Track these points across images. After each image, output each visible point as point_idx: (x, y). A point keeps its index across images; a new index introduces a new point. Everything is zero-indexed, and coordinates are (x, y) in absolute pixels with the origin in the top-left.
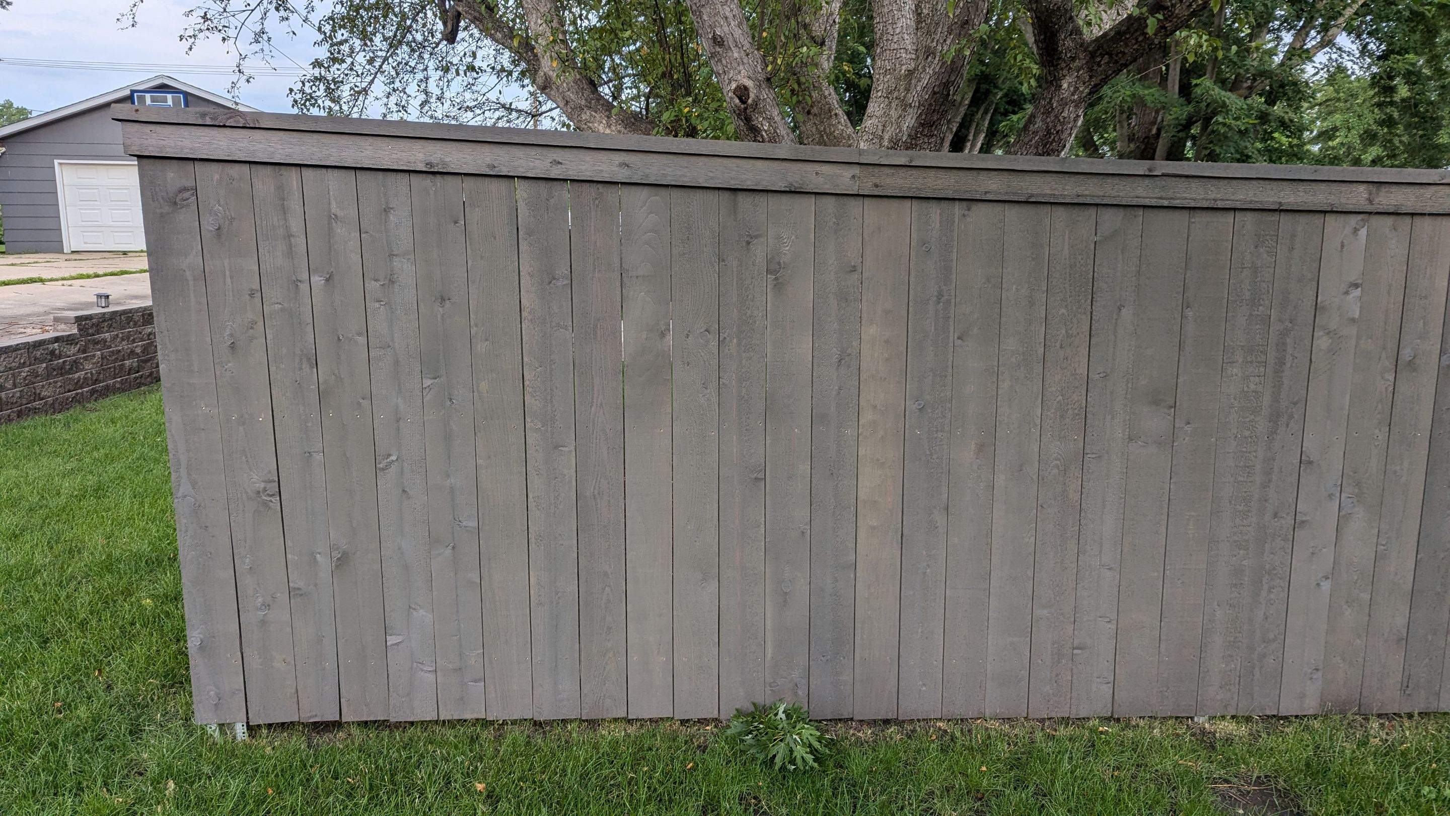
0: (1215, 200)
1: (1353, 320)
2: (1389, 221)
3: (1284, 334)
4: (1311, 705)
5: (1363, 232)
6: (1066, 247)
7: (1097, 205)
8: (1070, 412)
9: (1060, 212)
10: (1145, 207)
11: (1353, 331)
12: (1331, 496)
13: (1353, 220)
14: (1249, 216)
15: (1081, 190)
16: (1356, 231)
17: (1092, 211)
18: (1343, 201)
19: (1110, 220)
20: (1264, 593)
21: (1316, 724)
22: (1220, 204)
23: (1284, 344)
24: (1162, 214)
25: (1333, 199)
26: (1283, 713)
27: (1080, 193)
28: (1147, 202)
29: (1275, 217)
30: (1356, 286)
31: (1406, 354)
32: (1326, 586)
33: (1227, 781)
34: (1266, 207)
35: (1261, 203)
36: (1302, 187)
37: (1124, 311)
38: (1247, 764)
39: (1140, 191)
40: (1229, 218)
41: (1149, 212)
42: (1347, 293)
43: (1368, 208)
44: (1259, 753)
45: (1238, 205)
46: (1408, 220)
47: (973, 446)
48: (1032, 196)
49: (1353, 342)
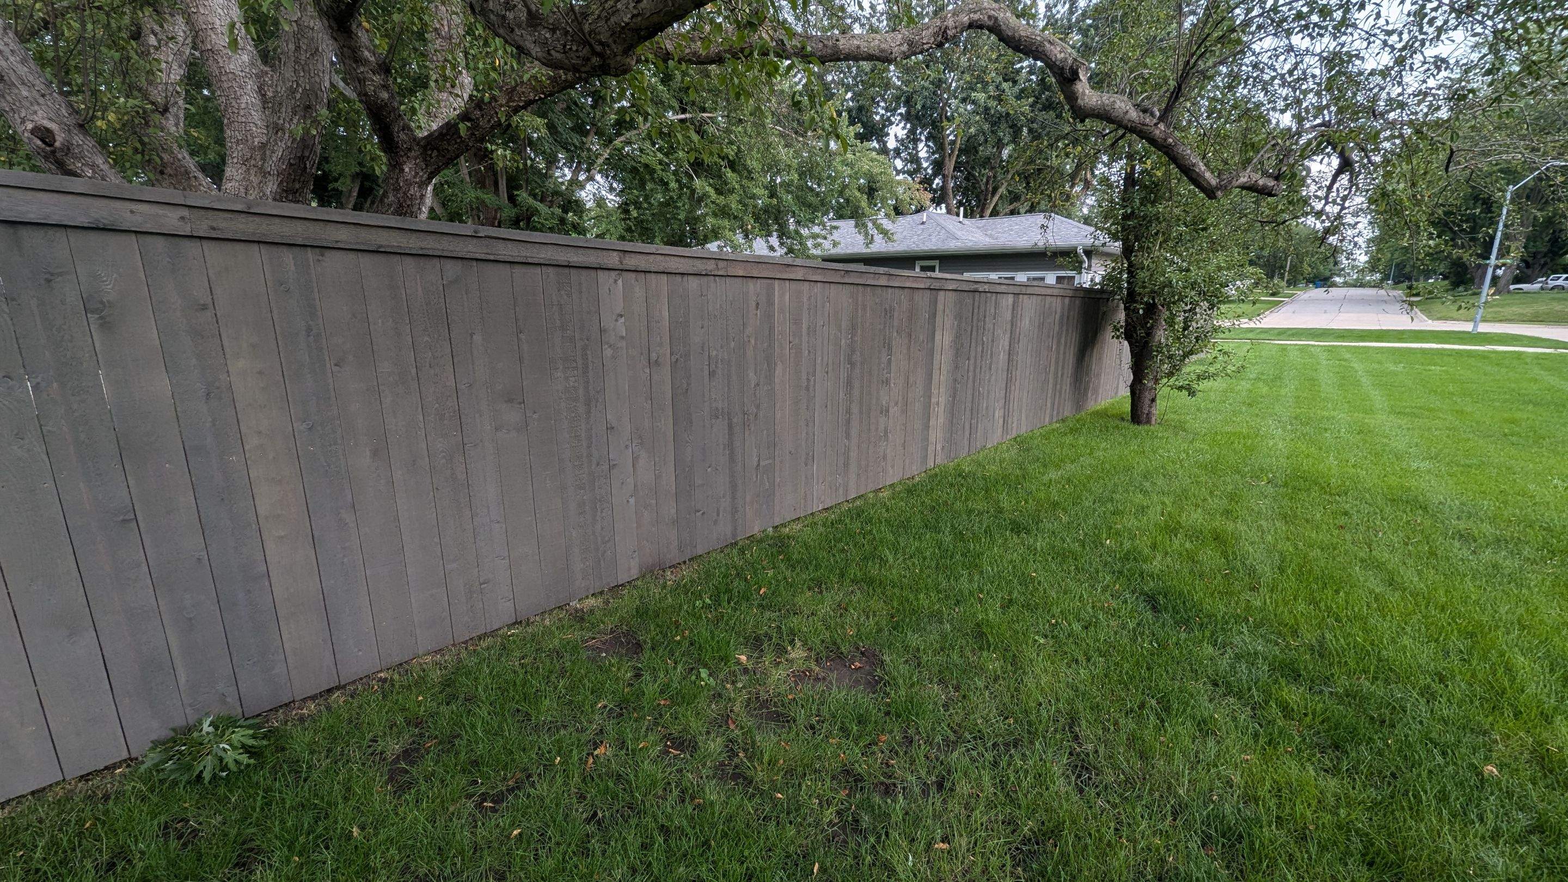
0: (526, 257)
1: (622, 337)
2: (633, 275)
3: (585, 348)
4: (635, 573)
5: (620, 282)
6: (420, 289)
7: (439, 257)
8: (447, 415)
9: (408, 260)
10: (477, 260)
11: (624, 344)
12: (627, 447)
13: (613, 274)
14: (551, 270)
15: (424, 244)
16: (616, 281)
17: (436, 261)
18: (606, 261)
19: (452, 269)
20: (599, 513)
21: (639, 583)
22: (530, 260)
23: (586, 354)
24: (491, 265)
25: (600, 260)
26: (620, 583)
27: (423, 246)
28: (478, 256)
29: (566, 270)
30: (621, 316)
31: (654, 356)
32: (632, 500)
33: (594, 638)
34: (559, 263)
35: (557, 260)
36: (581, 251)
37: (474, 337)
38: (603, 623)
39: (470, 248)
40: (538, 270)
41: (481, 264)
42: (616, 320)
43: (621, 267)
44: (610, 613)
45: (542, 261)
46: (642, 275)
47: (368, 453)
48: (381, 246)
49: (625, 351)
